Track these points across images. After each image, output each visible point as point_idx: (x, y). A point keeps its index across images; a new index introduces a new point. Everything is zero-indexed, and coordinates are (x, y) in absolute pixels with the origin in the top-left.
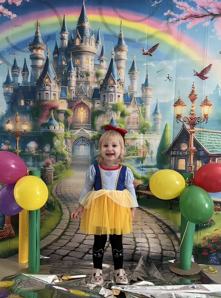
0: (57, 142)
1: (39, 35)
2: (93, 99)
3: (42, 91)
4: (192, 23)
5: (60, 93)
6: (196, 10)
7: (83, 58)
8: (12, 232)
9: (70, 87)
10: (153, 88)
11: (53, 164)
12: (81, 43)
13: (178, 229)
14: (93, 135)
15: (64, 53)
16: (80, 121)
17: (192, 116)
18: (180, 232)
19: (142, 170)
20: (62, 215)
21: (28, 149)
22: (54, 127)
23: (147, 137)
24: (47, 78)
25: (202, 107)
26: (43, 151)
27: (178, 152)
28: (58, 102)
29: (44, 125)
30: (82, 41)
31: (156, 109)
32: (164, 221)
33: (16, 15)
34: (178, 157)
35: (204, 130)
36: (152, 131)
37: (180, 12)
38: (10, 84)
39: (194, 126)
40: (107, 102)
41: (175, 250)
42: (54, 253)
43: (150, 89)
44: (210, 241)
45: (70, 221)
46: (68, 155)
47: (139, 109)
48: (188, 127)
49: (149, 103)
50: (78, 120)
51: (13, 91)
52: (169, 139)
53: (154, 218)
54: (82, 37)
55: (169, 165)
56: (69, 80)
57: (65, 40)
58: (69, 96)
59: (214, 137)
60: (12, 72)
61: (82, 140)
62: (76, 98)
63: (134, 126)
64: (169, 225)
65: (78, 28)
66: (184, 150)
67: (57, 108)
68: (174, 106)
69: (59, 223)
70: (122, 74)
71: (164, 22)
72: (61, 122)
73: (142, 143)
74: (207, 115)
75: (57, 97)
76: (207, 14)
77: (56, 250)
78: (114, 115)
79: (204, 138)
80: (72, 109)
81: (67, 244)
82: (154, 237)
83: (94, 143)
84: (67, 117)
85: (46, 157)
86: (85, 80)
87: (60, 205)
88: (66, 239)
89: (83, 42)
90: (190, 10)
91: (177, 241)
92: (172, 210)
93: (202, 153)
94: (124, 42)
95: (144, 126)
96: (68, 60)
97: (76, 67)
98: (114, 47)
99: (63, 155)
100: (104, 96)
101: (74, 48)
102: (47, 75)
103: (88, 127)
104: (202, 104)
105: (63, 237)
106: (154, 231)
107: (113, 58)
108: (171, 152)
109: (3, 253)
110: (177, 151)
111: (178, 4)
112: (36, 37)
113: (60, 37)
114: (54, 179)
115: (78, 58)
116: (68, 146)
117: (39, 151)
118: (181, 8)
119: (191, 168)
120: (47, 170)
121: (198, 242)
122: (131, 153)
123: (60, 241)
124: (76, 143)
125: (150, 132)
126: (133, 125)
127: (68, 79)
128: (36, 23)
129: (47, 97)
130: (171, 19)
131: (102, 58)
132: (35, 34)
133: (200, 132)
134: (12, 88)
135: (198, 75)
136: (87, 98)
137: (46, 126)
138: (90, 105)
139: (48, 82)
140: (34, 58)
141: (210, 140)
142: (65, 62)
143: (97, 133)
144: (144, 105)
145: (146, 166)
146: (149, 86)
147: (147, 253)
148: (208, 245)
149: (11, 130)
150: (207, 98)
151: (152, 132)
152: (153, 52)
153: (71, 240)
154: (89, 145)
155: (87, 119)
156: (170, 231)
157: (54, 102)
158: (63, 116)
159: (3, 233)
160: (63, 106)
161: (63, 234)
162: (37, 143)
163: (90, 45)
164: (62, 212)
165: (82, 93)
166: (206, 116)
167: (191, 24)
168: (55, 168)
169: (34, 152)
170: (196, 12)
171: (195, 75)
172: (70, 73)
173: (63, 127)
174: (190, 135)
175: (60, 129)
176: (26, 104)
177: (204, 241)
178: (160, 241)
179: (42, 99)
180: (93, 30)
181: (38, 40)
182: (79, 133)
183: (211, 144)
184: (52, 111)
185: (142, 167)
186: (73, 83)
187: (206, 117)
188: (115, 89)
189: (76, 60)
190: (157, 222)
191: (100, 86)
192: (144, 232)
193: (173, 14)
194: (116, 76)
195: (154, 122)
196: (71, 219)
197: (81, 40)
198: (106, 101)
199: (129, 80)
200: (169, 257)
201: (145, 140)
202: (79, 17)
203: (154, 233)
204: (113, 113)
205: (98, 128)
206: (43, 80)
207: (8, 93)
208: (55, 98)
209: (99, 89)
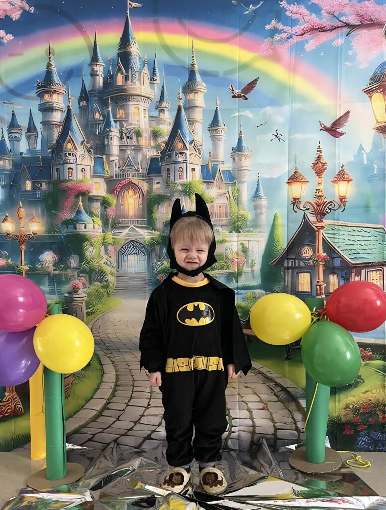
0: (90, 251)
1: (54, 69)
2: (150, 177)
3: (62, 164)
4: (313, 41)
5: (92, 168)
6: (321, 19)
7: (130, 107)
8: (19, 406)
9: (108, 156)
10: (250, 154)
11: (84, 288)
12: (126, 80)
13: (301, 393)
14: (151, 237)
15: (97, 98)
16: (129, 215)
17: (318, 200)
18: (304, 398)
19: (238, 294)
20: (102, 375)
21: (40, 264)
22: (84, 225)
23: (243, 237)
24: (69, 142)
25: (336, 185)
26: (67, 267)
27: (297, 261)
28: (90, 182)
29: (67, 223)
30: (126, 78)
31: (257, 190)
32: (277, 380)
33: (13, 36)
34: (297, 271)
35: (341, 222)
36: (251, 226)
37: (293, 23)
38: (7, 154)
39: (322, 216)
40: (173, 181)
41: (297, 429)
42: (92, 439)
43: (246, 156)
44: (355, 410)
45: (116, 385)
46: (109, 272)
47: (228, 191)
48: (312, 218)
49: (246, 180)
50: (126, 213)
51: (13, 165)
52: (281, 240)
53: (260, 375)
54: (127, 70)
55: (283, 284)
56: (108, 145)
57: (98, 77)
58: (108, 172)
59: (357, 235)
60: (9, 134)
61: (132, 246)
62: (120, 174)
63: (221, 220)
64: (286, 387)
65: (119, 55)
66: (307, 258)
67: (88, 193)
68: (287, 184)
69: (98, 388)
70: (197, 132)
71: (265, 40)
72: (96, 217)
73: (234, 248)
74: (344, 197)
75: (88, 174)
76: (340, 26)
77: (94, 435)
78: (185, 202)
79: (340, 237)
80: (114, 194)
81: (112, 424)
82: (261, 408)
83: (154, 249)
84: (105, 208)
85: (73, 276)
86: (134, 144)
87: (99, 357)
88: (110, 415)
89: (129, 80)
90: (310, 19)
91: (301, 413)
92: (289, 360)
93: (337, 263)
94: (198, 77)
95: (238, 219)
96: (105, 110)
97: (118, 122)
98: (183, 86)
99: (101, 273)
100: (168, 170)
101: (115, 90)
102: (68, 138)
103: (142, 224)
104: (335, 179)
105: (105, 413)
106: (261, 398)
107: (180, 105)
108: (286, 262)
109: (4, 442)
110: (295, 259)
111: (289, 9)
112: (49, 73)
113: (89, 71)
114: (86, 314)
115: (122, 107)
116: (110, 257)
117: (61, 267)
118: (294, 17)
119: (320, 288)
120: (75, 299)
121: (337, 414)
122: (216, 266)
123: (101, 419)
124: (122, 252)
125: (248, 229)
126: (219, 218)
127: (106, 143)
128: (46, 50)
129: (70, 175)
130: (278, 35)
131: (163, 105)
132: (47, 68)
133: (334, 226)
134: (9, 160)
135: (326, 129)
136: (140, 175)
137: (70, 224)
138: (145, 186)
139: (72, 149)
140: (47, 109)
141: (349, 240)
142: (100, 114)
143: (157, 232)
144: (236, 183)
145: (243, 287)
146: (244, 150)
147: (251, 435)
148: (354, 418)
149: (10, 232)
150: (343, 169)
151: (251, 229)
152: (250, 92)
153: (119, 417)
154: (144, 253)
155: (141, 210)
156: (288, 398)
157: (82, 183)
158: (100, 206)
159: (4, 408)
160: (99, 189)
161: (105, 408)
162: (55, 254)
163: (141, 85)
164: (102, 369)
165: (131, 165)
166: (342, 199)
167: (312, 43)
168: (89, 295)
169: (51, 269)
170: (321, 22)
171: (321, 130)
172: (108, 132)
173: (99, 225)
174: (317, 233)
175: (94, 228)
176: (34, 188)
177: (346, 412)
178: (271, 414)
179: (62, 178)
180: (146, 58)
181: (52, 77)
182: (127, 235)
183: (353, 247)
184: (81, 198)
185: (238, 289)
186: (115, 150)
187: (343, 201)
188: (186, 158)
189: (118, 109)
190: (265, 382)
191: (160, 154)
192: (243, 399)
193: (280, 26)
194: (187, 136)
195: (254, 211)
196: (119, 382)
197: (125, 76)
198: (172, 178)
199: (210, 142)
200: (288, 440)
201: (241, 243)
202: (120, 37)
203: (261, 401)
204: (185, 198)
205: (160, 224)
206: (62, 146)
207: (4, 170)
208: (85, 177)
209: (158, 158)
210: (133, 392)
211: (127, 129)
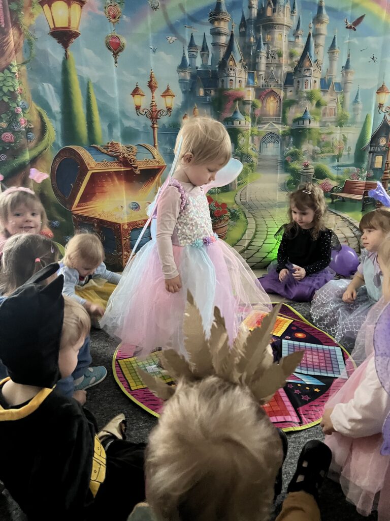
0: (242, 141)
2: (286, 87)
3: (225, 76)
5: (247, 80)
7: (276, 33)
9: (258, 71)
10: (354, 71)
14: (284, 130)
15: (252, 26)
16: (269, 114)
19: (338, 170)
20: (247, 225)
22: (238, 122)
23: (344, 130)
24: (231, 60)
28: (244, 90)
29: (227, 120)
30: (274, 11)
31: (357, 97)
32: (355, 224)
34: (376, 154)
36: (351, 123)
38: (187, 68)
40: (301, 89)
43: (351, 73)
45: (256, 231)
46: (254, 155)
47: (337, 98)
49: (349, 90)
50: (267, 113)
51: (191, 76)
53: (347, 222)
54: (275, 5)
55: (367, 163)
56: (258, 63)
57: (253, 8)
58: (257, 83)
60: (189, 52)
61: (270, 137)
62: (265, 85)
63: (331, 118)
66: (382, 145)
67: (243, 98)
68: (376, 94)
69: (245, 233)
70: (320, 54)
72: (247, 116)
73: (338, 138)
75: (243, 85)
78: (308, 105)
80: (260, 99)
81: (254, 254)
82: (344, 241)
83: (285, 139)
84: (254, 109)
86: (276, 62)
87: (245, 213)
88: (253, 249)
89: (276, 12)
92: (363, 212)
94: (324, 11)
95: (342, 118)
96: (257, 35)
97: (266, 45)
98: (313, 18)
99: (249, 156)
100: (299, 82)
101: (265, 20)
102: (231, 57)
103: (278, 121)
105: (250, 248)
107: (310, 33)
108: (370, 148)
110: (375, 146)
112: (219, 4)
113: (248, 3)
114: (238, 185)
115: (269, 33)
116: (255, 145)
119: (387, 165)
122: (325, 151)
123: (246, 252)
124: (263, 141)
125: (348, 125)
126: (329, 117)
127: (257, 61)
129: (231, 85)
131: (298, 33)
134: (188, 73)
136: (278, 85)
137: (229, 121)
138: (282, 94)
139: (233, 65)
140: (216, 33)
142: (253, 38)
143: (288, 127)
144: (343, 92)
145: (342, 165)
146: (350, 68)
151: (350, 125)
152: (358, 25)
153: (258, 250)
154: (278, 142)
155: (278, 111)
157: (239, 91)
158: (250, 108)
160: (250, 95)
161: (249, 245)
163: (284, 16)
164: (247, 221)
165: (273, 78)
172: (258, 52)
173: (249, 122)
175: (246, 124)
176: (206, 94)
178: (349, 245)
179: (225, 87)
181: (220, 7)
182: (266, 129)
184: (237, 102)
185: (338, 166)
186: (263, 67)
188: (311, 73)
189: (267, 35)
190: (349, 226)
191: (293, 70)
194: (313, 56)
195: (353, 113)
197: (273, 9)
198: (300, 87)
199: (329, 61)
201: (343, 135)
203: (345, 238)
204: (308, 102)
205: (290, 121)
206: (226, 63)
207: (184, 80)
208: (241, 86)
209: (292, 73)
210: (267, 235)
211: (272, 51)
